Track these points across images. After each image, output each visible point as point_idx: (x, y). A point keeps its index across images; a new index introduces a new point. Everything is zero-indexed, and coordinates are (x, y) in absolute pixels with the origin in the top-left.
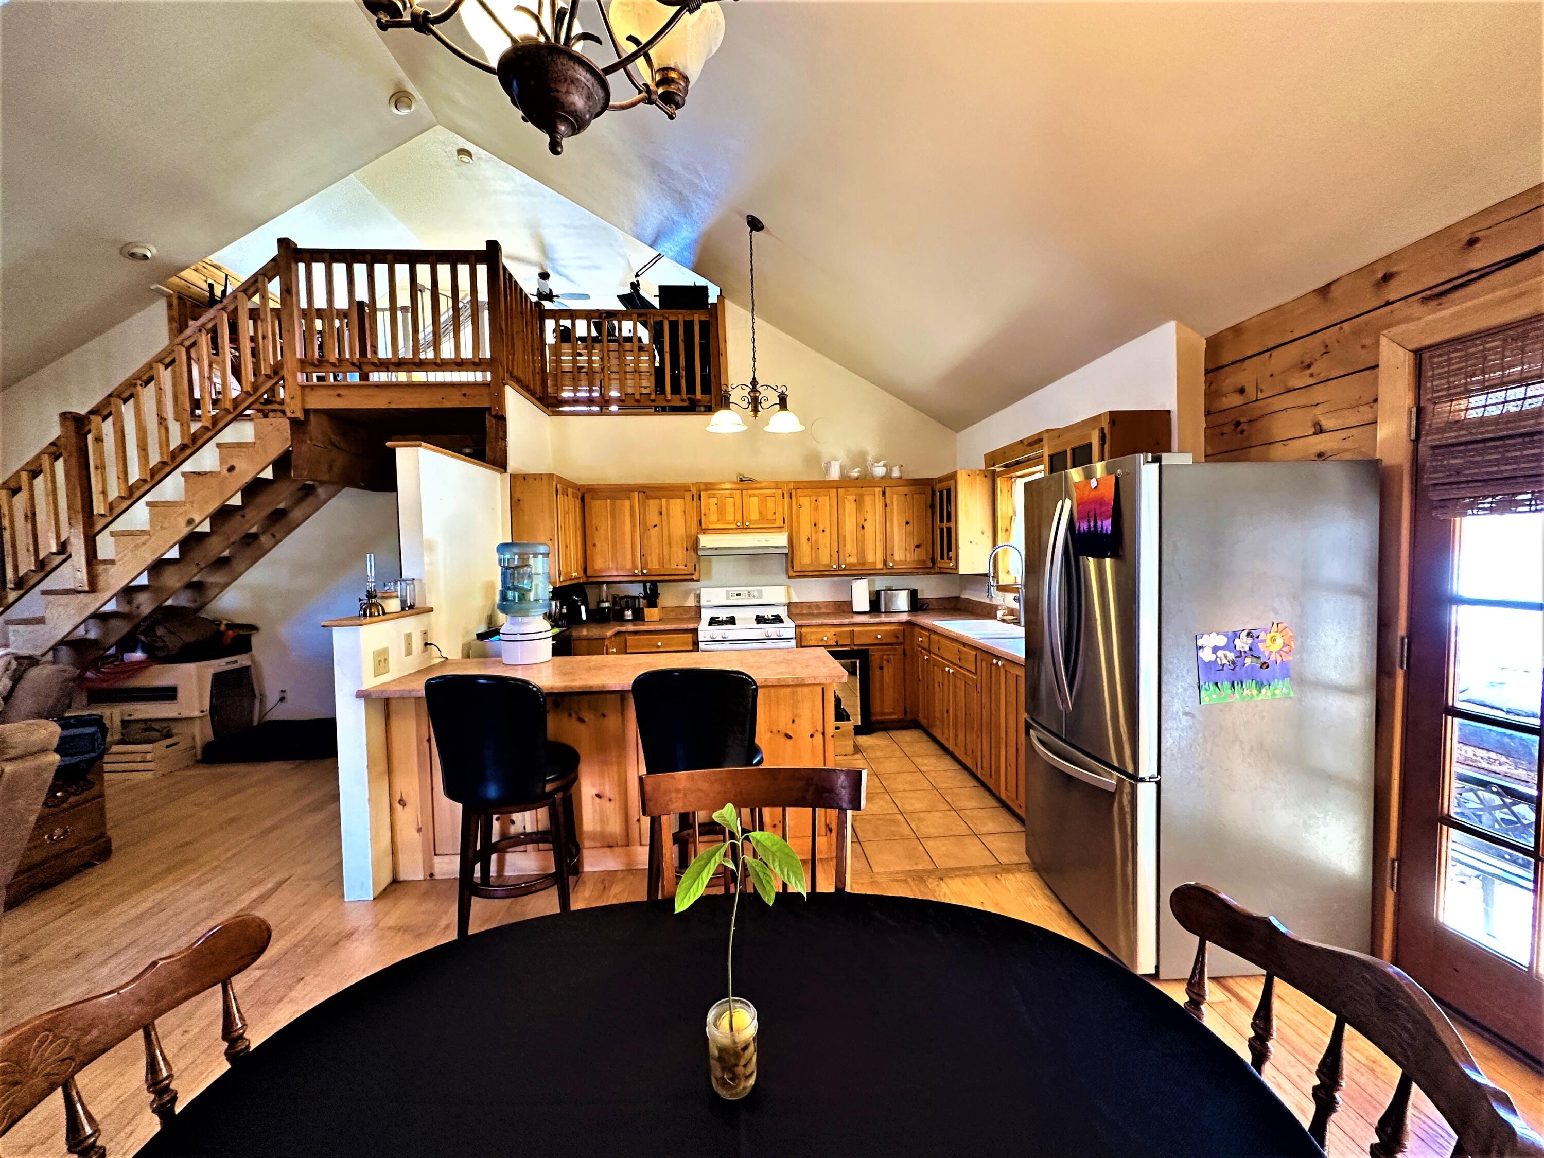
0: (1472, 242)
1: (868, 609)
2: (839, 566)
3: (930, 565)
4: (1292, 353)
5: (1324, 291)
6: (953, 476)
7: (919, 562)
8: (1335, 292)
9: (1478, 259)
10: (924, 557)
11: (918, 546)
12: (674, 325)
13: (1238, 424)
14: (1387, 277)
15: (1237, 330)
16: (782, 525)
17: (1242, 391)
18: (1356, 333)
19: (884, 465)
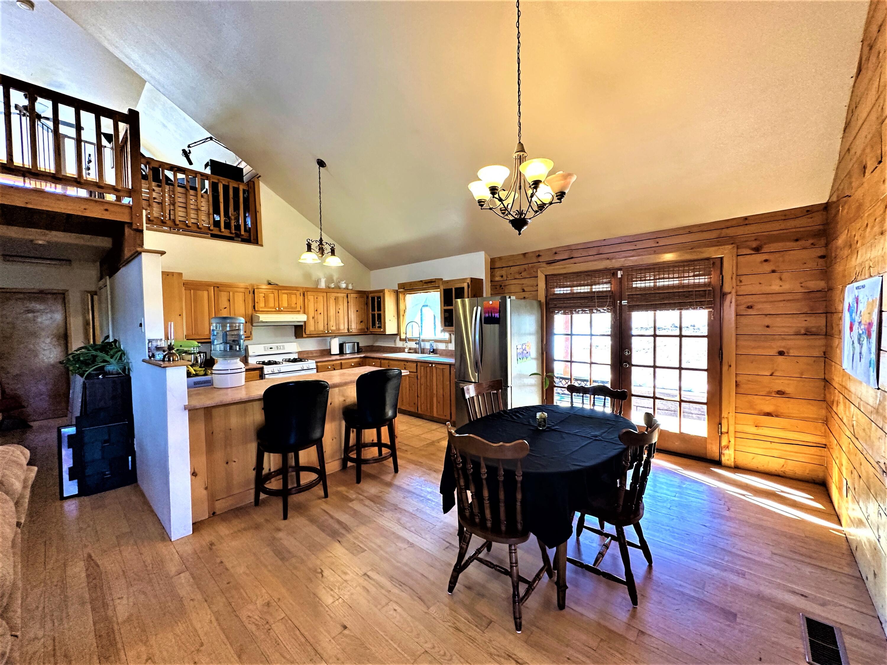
0: (556, 253)
1: (338, 353)
2: (328, 331)
3: (366, 330)
4: (517, 268)
5: (524, 254)
6: (382, 291)
7: (361, 329)
8: (527, 255)
9: (557, 257)
10: (364, 327)
11: (361, 322)
12: (226, 188)
13: (501, 286)
14: (539, 256)
15: (500, 258)
16: (300, 310)
17: (502, 276)
18: (532, 267)
19: (345, 283)
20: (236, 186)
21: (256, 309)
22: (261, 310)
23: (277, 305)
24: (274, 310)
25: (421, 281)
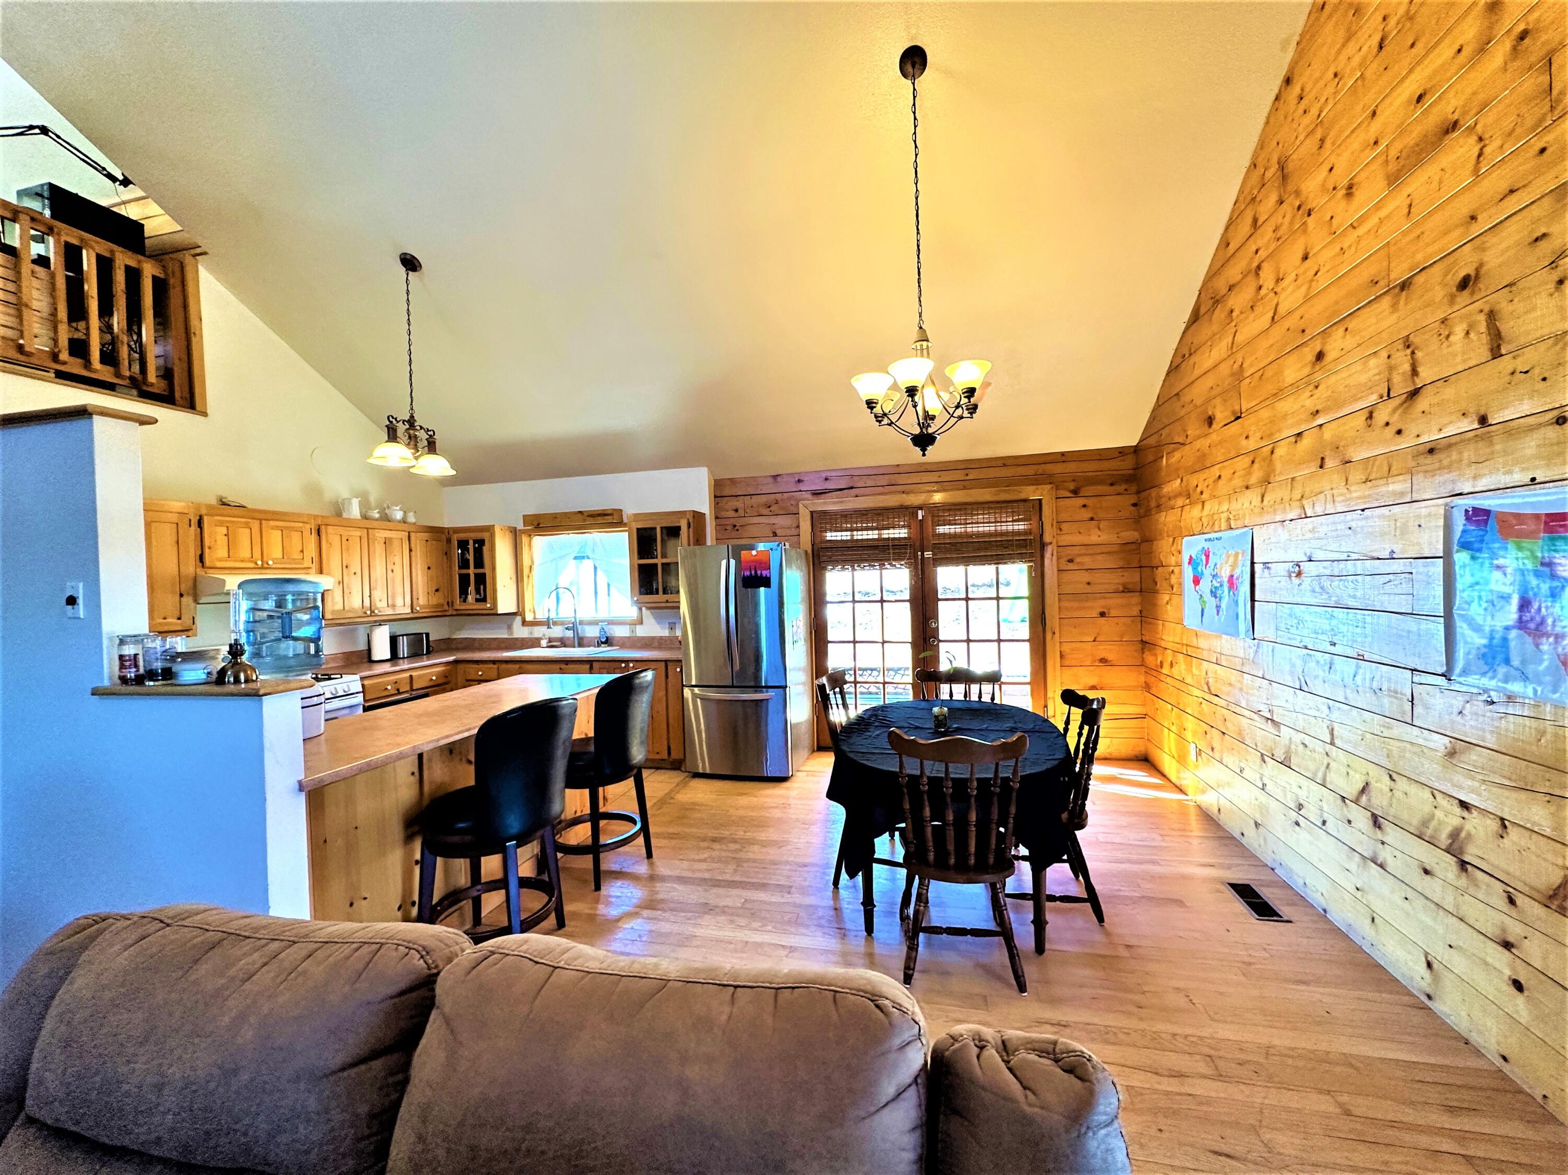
0: (826, 479)
1: (388, 657)
2: (372, 612)
3: (446, 607)
4: (763, 499)
5: (775, 477)
6: (490, 529)
7: (437, 606)
8: (779, 479)
9: (830, 485)
10: (441, 601)
11: (437, 590)
13: (735, 526)
14: (799, 481)
15: (732, 481)
16: (311, 565)
17: (736, 511)
18: (789, 499)
19: (401, 509)
20: (133, 264)
21: (208, 562)
22: (219, 564)
23: (257, 554)
24: (252, 565)
25: (580, 512)
